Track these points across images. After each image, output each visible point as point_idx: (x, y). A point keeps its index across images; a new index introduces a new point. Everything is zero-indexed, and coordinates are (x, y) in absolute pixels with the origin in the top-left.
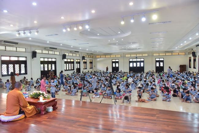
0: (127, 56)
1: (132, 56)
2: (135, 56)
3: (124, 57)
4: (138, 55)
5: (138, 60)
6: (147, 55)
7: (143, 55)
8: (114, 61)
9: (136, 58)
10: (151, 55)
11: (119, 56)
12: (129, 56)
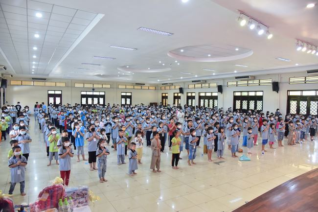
0: (77, 85)
1: (86, 86)
2: (91, 86)
3: (71, 87)
4: (95, 86)
5: (95, 93)
6: (109, 86)
7: (104, 86)
8: (52, 92)
9: (93, 90)
10: (115, 87)
11: (63, 85)
12: (81, 85)
